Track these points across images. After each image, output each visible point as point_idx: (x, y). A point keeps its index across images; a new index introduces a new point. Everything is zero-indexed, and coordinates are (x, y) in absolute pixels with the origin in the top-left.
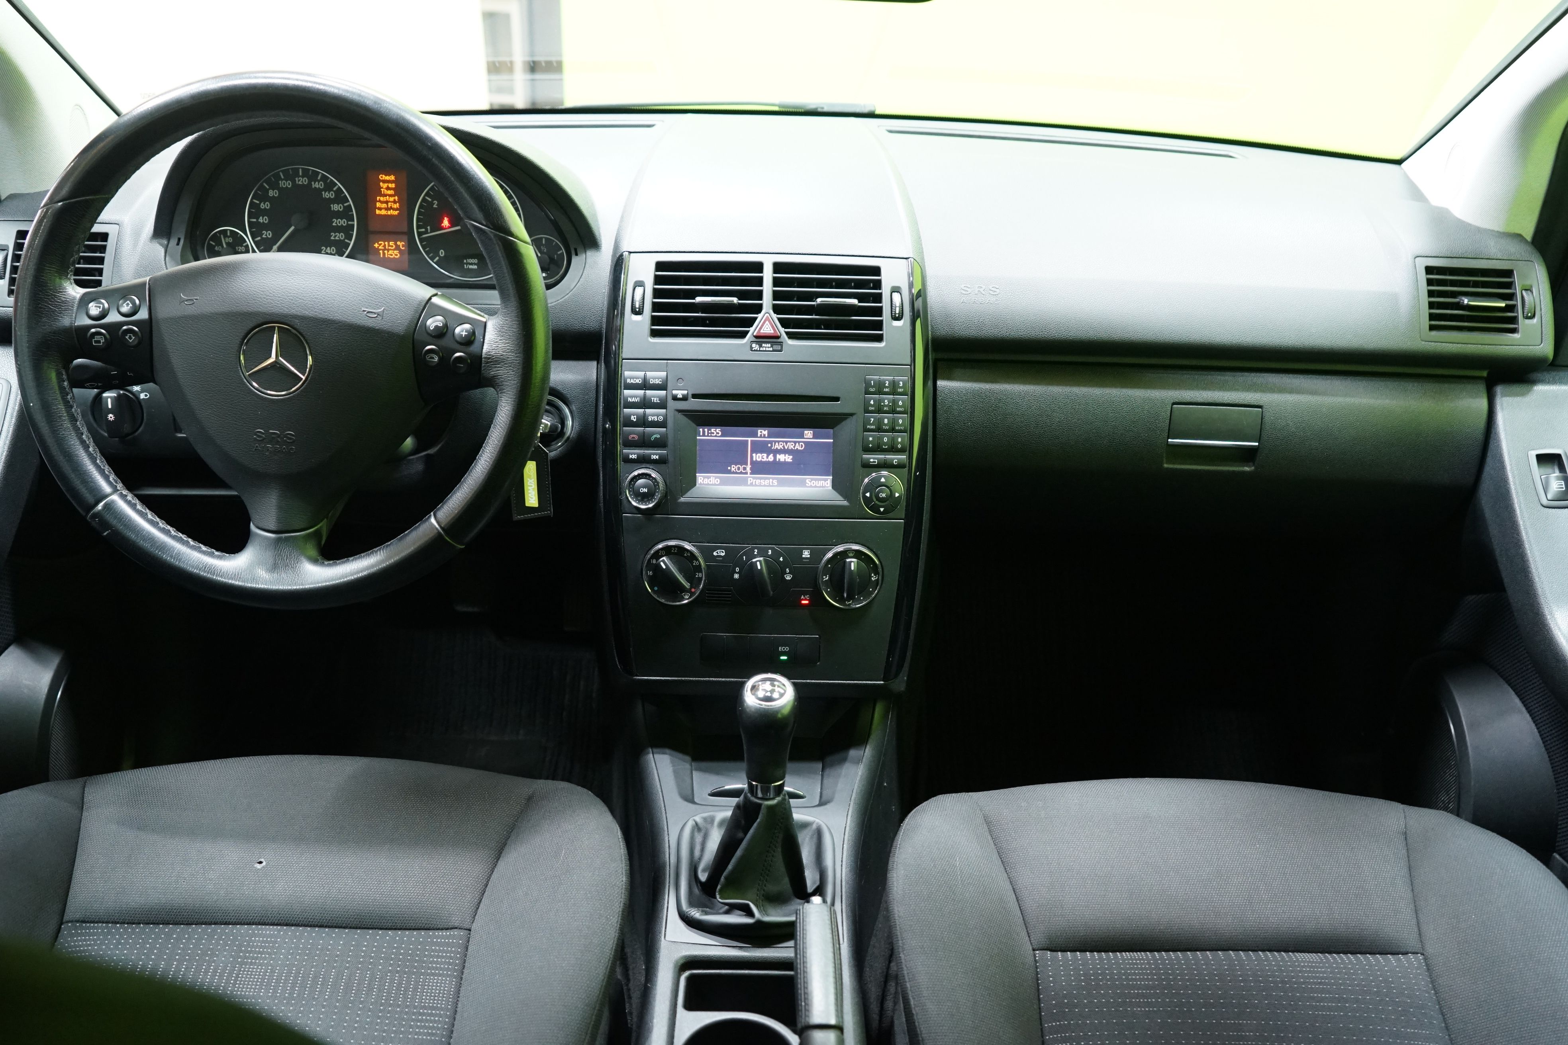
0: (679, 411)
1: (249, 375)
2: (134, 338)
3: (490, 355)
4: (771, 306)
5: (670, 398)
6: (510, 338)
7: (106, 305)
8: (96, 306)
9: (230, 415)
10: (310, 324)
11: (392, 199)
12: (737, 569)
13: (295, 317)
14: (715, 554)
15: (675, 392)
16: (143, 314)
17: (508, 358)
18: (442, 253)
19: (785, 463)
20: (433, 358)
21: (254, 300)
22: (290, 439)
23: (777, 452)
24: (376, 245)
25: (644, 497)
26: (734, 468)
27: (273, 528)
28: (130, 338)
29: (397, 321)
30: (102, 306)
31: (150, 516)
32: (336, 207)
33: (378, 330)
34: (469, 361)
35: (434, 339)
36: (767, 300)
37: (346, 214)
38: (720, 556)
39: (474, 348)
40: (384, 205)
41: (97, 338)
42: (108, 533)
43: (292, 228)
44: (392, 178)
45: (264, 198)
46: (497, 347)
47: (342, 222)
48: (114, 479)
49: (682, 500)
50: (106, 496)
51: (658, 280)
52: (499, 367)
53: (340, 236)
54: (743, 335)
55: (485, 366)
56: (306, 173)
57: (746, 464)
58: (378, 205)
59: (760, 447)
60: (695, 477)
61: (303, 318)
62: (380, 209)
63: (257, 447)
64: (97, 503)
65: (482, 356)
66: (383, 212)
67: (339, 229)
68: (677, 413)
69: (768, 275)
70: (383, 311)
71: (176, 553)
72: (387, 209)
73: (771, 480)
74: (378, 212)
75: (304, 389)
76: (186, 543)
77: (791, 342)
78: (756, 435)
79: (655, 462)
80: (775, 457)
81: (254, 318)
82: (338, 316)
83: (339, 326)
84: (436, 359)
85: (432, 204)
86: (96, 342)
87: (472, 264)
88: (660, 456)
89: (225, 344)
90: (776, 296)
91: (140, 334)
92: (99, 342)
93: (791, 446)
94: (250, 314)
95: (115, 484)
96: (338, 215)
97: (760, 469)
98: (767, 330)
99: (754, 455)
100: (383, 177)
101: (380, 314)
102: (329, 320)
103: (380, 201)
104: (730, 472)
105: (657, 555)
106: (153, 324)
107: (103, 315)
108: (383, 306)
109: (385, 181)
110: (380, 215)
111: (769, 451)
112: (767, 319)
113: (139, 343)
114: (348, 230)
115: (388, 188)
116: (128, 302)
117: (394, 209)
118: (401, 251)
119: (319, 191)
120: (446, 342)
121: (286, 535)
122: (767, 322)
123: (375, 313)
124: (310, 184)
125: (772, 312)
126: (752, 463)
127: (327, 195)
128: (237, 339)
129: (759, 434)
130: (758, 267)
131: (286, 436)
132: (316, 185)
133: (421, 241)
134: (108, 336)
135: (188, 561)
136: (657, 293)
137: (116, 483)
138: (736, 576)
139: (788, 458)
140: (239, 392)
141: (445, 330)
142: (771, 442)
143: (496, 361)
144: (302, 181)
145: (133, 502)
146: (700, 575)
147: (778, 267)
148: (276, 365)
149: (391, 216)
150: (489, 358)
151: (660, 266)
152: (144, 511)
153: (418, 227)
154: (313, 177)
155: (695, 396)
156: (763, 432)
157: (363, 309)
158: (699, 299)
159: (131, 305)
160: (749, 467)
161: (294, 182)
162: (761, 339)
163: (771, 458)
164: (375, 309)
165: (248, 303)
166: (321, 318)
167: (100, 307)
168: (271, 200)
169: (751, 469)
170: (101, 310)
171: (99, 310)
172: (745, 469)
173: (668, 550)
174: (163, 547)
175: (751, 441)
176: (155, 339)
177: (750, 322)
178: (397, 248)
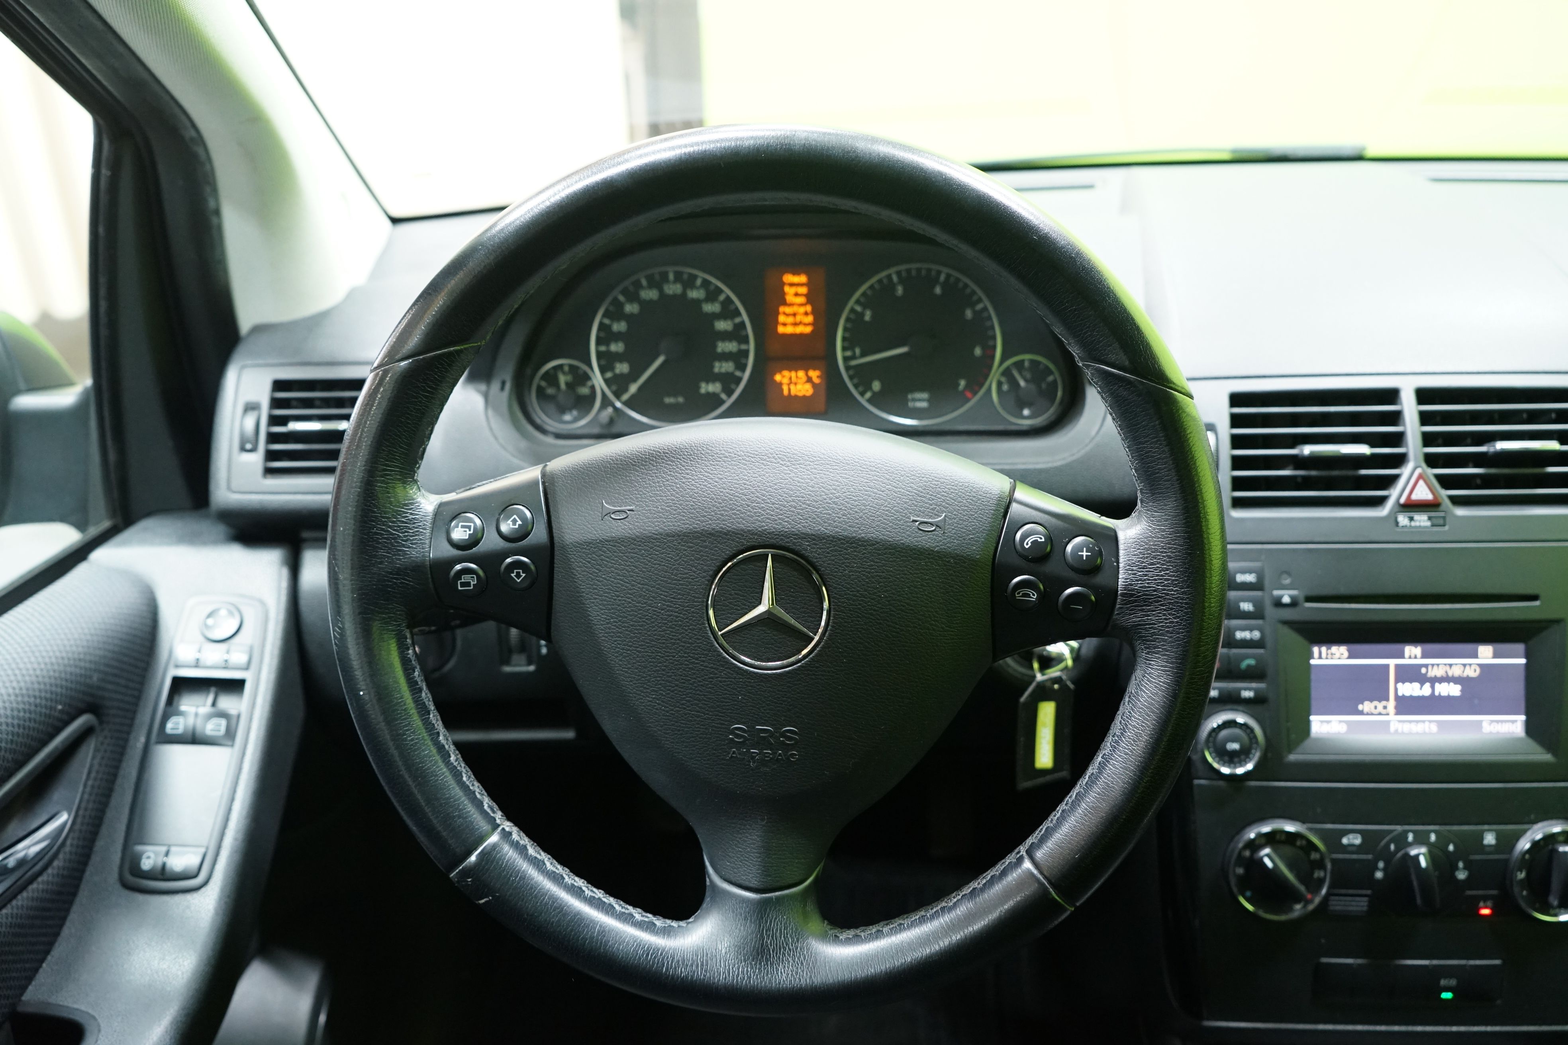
0: (1286, 623)
1: (722, 635)
2: (524, 575)
3: (1133, 590)
4: (1421, 458)
5: (1268, 603)
6: (1169, 562)
7: (478, 522)
8: (463, 527)
9: (689, 701)
10: (828, 548)
11: (802, 310)
12: (1381, 865)
13: (805, 536)
14: (1345, 841)
15: (1276, 593)
16: (539, 534)
17: (1167, 594)
18: (876, 386)
19: (1449, 698)
20: (1028, 596)
21: (731, 509)
22: (790, 739)
23: (1434, 681)
24: (778, 378)
25: (1232, 758)
26: (1367, 706)
27: (754, 883)
28: (518, 576)
29: (968, 535)
30: (472, 525)
31: (549, 866)
32: (722, 325)
33: (938, 552)
34: (1093, 598)
35: (1032, 564)
36: (1413, 446)
37: (738, 334)
38: (1353, 845)
39: (1100, 579)
40: (790, 320)
41: (465, 578)
42: (486, 902)
43: (660, 360)
44: (803, 279)
45: (616, 313)
46: (1146, 575)
47: (731, 346)
48: (489, 806)
49: (1292, 757)
50: (481, 839)
51: (1236, 421)
52: (1149, 610)
53: (727, 367)
54: (1379, 502)
55: (1120, 608)
56: (678, 277)
57: (1387, 699)
58: (782, 318)
59: (1408, 674)
60: (1308, 724)
61: (817, 538)
62: (785, 325)
63: (734, 752)
64: (469, 853)
65: (1117, 589)
66: (789, 330)
67: (725, 357)
68: (1280, 626)
69: (1409, 407)
70: (944, 519)
71: (599, 931)
72: (795, 324)
73: (1427, 724)
74: (781, 329)
75: (816, 655)
76: (608, 910)
77: (1461, 512)
78: (1402, 656)
79: (1248, 701)
80: (1433, 687)
81: (733, 540)
82: (872, 533)
83: (875, 549)
84: (1034, 597)
85: (862, 315)
86: (463, 584)
87: (920, 400)
88: (1256, 691)
89: (682, 585)
90: (1428, 439)
91: (532, 567)
92: (468, 584)
93: (1457, 671)
94: (726, 534)
95: (492, 815)
96: (726, 336)
97: (1407, 706)
98: (1422, 493)
99: (1400, 685)
100: (789, 278)
101: (939, 524)
102: (859, 540)
103: (784, 313)
104: (1361, 713)
105: (1254, 846)
106: (557, 553)
107: (474, 541)
108: (943, 512)
109: (792, 285)
110: (784, 335)
111: (1422, 680)
112: (1420, 477)
113: (532, 584)
114: (739, 358)
115: (796, 295)
116: (515, 516)
117: (806, 325)
118: (814, 385)
119: (697, 302)
120: (1052, 567)
121: (777, 894)
122: (1421, 482)
123: (932, 524)
124: (684, 294)
125: (1424, 465)
126: (1397, 697)
127: (708, 308)
128: (704, 577)
129: (1407, 654)
130: (1391, 395)
131: (783, 735)
132: (694, 294)
133: (847, 368)
134: (481, 573)
135: (620, 945)
136: (1237, 442)
137: (494, 812)
138: (1379, 875)
139: (1454, 690)
140: (706, 664)
141: (1049, 548)
142: (1426, 666)
143: (1145, 600)
144: (673, 289)
145: (522, 842)
146: (1322, 874)
147: (1424, 395)
148: (767, 619)
149: (801, 335)
150: (1132, 595)
151: (1236, 399)
152: (538, 856)
153: (844, 349)
154: (689, 283)
155: (1309, 599)
156: (1413, 653)
157: (912, 518)
158: (1307, 450)
159: (520, 522)
160: (1391, 704)
161: (661, 290)
162: (1411, 507)
163: (1426, 691)
164: (931, 517)
165: (722, 515)
166: (847, 537)
167: (469, 527)
168: (629, 318)
169: (1396, 708)
170: (472, 532)
171: (468, 532)
172: (1385, 707)
173: (1271, 839)
174: (578, 919)
175: (1397, 667)
176: (557, 576)
177: (1388, 482)
178: (809, 380)
